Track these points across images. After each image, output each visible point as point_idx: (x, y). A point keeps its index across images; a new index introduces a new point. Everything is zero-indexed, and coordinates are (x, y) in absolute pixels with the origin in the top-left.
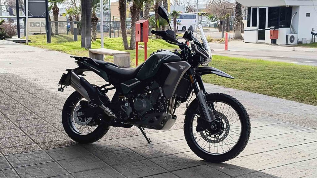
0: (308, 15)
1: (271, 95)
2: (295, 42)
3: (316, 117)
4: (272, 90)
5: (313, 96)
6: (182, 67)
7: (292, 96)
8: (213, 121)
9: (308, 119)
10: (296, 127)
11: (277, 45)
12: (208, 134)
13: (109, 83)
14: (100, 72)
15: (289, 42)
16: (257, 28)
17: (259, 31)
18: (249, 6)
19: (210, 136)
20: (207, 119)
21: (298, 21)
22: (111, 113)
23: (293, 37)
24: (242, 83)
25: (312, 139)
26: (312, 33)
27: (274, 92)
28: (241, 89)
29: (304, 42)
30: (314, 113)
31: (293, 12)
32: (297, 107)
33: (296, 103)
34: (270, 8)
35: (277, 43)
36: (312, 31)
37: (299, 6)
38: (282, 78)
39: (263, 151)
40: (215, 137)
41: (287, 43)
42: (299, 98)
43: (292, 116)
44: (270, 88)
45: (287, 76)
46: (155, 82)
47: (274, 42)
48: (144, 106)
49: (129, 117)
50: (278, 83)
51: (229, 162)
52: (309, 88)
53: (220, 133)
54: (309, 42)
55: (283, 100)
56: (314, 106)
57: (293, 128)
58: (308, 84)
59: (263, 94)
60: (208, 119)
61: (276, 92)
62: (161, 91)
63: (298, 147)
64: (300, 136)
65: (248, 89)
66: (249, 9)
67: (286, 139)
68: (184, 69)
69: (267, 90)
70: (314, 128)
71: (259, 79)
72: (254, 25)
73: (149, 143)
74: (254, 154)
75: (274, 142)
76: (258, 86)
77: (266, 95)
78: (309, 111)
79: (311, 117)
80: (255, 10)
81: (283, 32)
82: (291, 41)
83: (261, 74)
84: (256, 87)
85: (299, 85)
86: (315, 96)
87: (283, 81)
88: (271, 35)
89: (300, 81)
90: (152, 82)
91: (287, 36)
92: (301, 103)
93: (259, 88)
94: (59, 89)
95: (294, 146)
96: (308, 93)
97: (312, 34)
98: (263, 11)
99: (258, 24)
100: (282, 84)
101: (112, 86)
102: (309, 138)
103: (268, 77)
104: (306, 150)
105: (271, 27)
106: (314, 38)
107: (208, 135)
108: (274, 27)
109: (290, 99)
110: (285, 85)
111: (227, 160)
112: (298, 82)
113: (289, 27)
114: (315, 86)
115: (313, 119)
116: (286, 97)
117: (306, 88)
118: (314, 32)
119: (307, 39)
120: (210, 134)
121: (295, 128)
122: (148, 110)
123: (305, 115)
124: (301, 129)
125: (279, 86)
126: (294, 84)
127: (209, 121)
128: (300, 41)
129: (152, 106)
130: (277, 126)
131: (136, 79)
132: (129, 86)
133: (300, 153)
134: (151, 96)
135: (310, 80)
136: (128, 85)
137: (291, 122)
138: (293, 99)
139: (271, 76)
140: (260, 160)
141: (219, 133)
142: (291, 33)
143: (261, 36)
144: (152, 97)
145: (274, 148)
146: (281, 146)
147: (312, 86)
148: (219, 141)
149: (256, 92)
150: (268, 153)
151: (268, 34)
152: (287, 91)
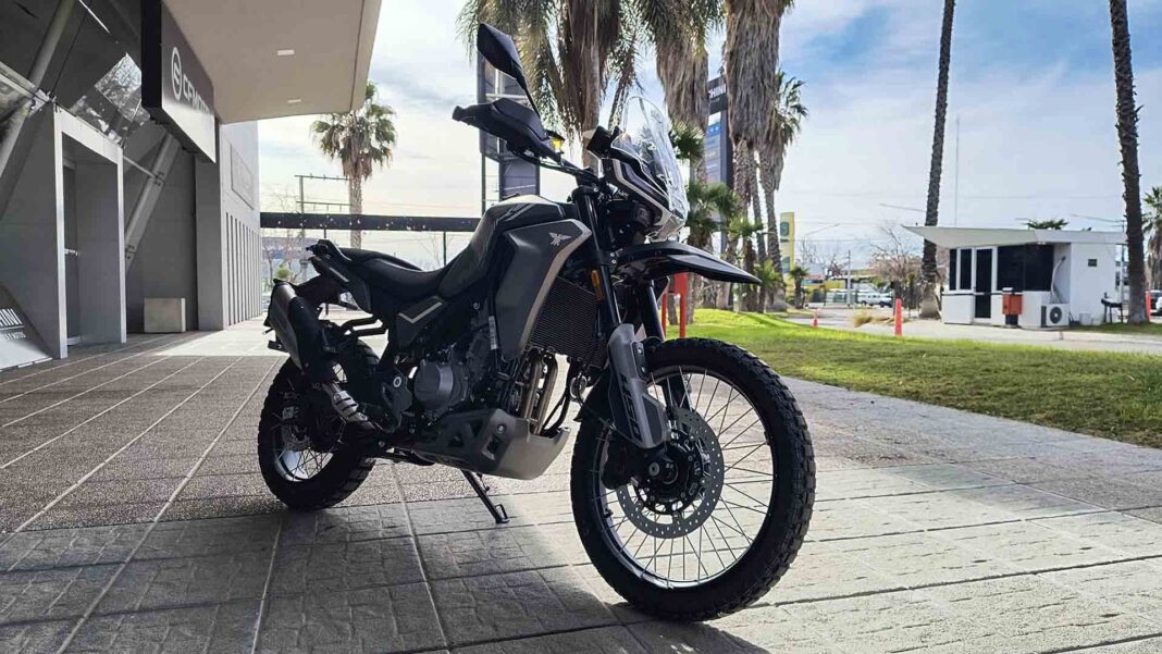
0: (1093, 263)
1: (979, 412)
2: (1064, 321)
3: (1126, 474)
4: (985, 399)
5: (1112, 417)
6: (557, 239)
7: (1043, 416)
8: (661, 446)
9: (1096, 478)
10: (1049, 503)
11: (1019, 327)
12: (645, 498)
13: (370, 316)
14: (346, 280)
15: (1049, 322)
16: (972, 291)
17: (977, 297)
18: (952, 246)
19: (652, 508)
20: (635, 434)
21: (1069, 275)
22: (355, 408)
23: (1056, 310)
24: (901, 383)
25: (1114, 551)
26: (1103, 301)
27: (987, 404)
28: (896, 396)
29: (1085, 322)
30: (1119, 462)
31: (1057, 256)
32: (1058, 444)
33: (1055, 434)
34: (1002, 250)
35: (1020, 323)
36: (1103, 297)
37: (1069, 244)
38: (1016, 371)
39: (898, 586)
40: (669, 511)
41: (1043, 325)
42: (1067, 420)
43: (1040, 467)
44: (980, 394)
45: (1033, 366)
47: (1012, 320)
48: (445, 385)
49: (399, 424)
50: (1005, 382)
51: (724, 624)
52: (1097, 396)
53: (687, 495)
54: (1097, 323)
55: (1015, 423)
56: (1118, 443)
57: (1039, 504)
58: (1095, 385)
59: (958, 408)
60: (639, 437)
61: (996, 404)
62: (493, 331)
63: (1053, 580)
64: (1065, 534)
65: (915, 396)
66: (953, 252)
67: (1005, 541)
68: (564, 244)
69: (969, 399)
70: (1122, 507)
71: (949, 372)
72: (966, 284)
73: (499, 520)
74: (858, 594)
75: (956, 552)
76: (943, 388)
77: (965, 411)
78: (1101, 456)
79: (1107, 472)
80: (966, 253)
81: (1033, 300)
82: (1055, 320)
83: (958, 362)
84: (938, 390)
85: (1066, 389)
86: (1118, 414)
87: (1017, 378)
88: (1005, 307)
89: (1070, 377)
90: (476, 306)
91: (1044, 309)
92: (1073, 434)
93: (945, 393)
94: (271, 342)
95: (1035, 573)
96: (1096, 406)
97: (1103, 306)
98: (984, 255)
99: (973, 283)
100: (1015, 385)
101: (378, 324)
102: (1103, 547)
103: (977, 368)
104: (1089, 594)
105: (1005, 289)
106: (1111, 315)
107: (645, 504)
108: (1010, 289)
109: (1039, 422)
110: (1024, 388)
111: (713, 616)
112: (1066, 379)
113: (1048, 289)
114: (1118, 389)
115: (1115, 479)
116: (1025, 416)
117: (1089, 394)
118: (1108, 300)
119: (1093, 316)
120: (653, 498)
121: (1044, 503)
122: (457, 402)
123: (1088, 466)
124: (1068, 510)
125: (1007, 390)
126: (1051, 385)
127: (641, 445)
128: (1076, 319)
130: (981, 495)
131: (434, 297)
132: (413, 321)
133: (1061, 607)
135: (1100, 377)
136: (412, 318)
137: (1036, 485)
138: (1046, 422)
139: (984, 367)
140: (868, 628)
141: (683, 495)
142: (1053, 303)
143: (982, 308)
144: (472, 355)
145: (949, 576)
146: (983, 569)
147: (1108, 390)
148: (680, 529)
149: (937, 401)
150: (917, 595)
151: (997, 302)
152: (1028, 402)
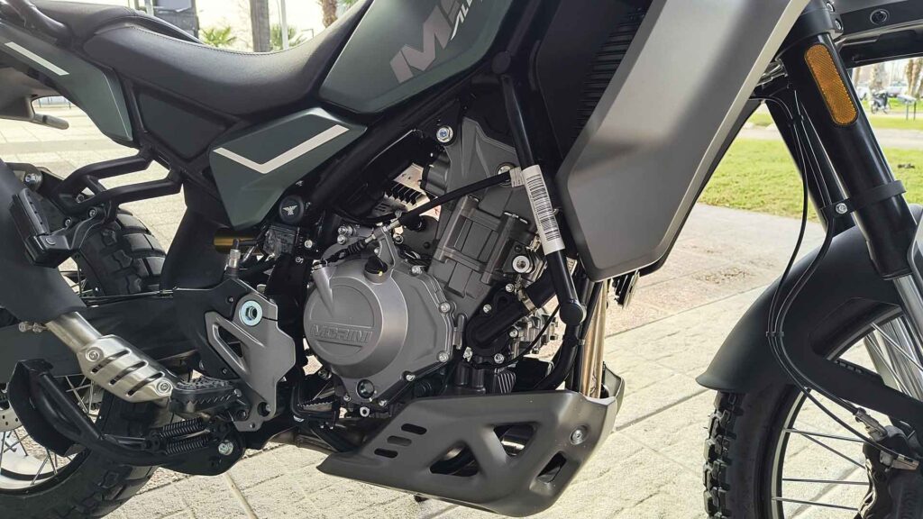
22: (144, 373)
46: (471, 127)
48: (394, 321)
49: (272, 409)
62: (543, 205)
90: (444, 134)
101: (156, 172)
129: (455, 323)
131: (319, 112)
132: (266, 168)
134: (444, 244)
136: (261, 161)
